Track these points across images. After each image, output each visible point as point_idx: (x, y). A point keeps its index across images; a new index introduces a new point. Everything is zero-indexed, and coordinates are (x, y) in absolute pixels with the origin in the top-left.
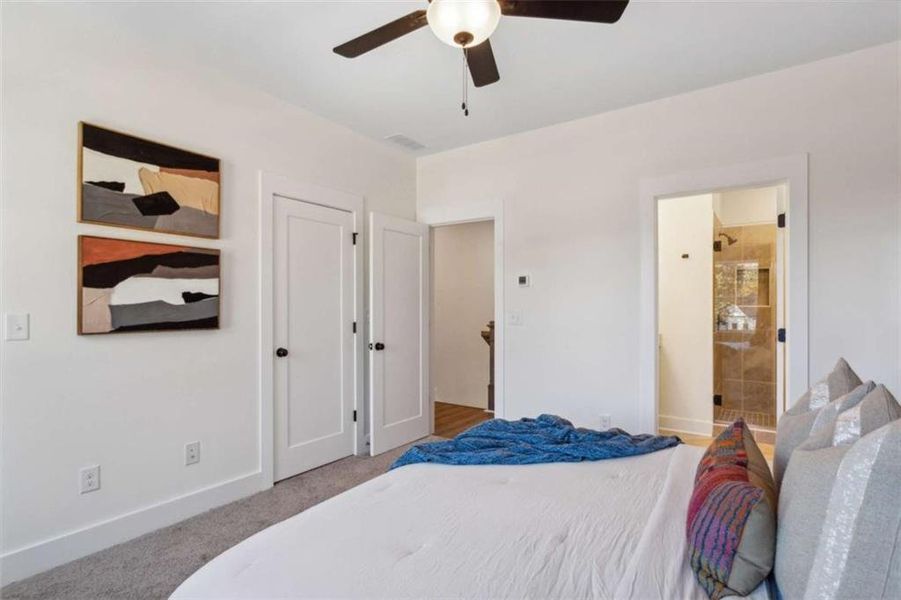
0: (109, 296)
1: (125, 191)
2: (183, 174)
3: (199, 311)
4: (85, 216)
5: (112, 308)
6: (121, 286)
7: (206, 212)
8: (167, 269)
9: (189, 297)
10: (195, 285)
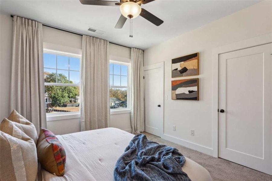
0: (175, 92)
1: (178, 70)
2: (188, 61)
3: (193, 95)
4: (173, 77)
5: (176, 94)
6: (177, 90)
7: (194, 69)
8: (185, 85)
9: (190, 92)
10: (191, 89)
